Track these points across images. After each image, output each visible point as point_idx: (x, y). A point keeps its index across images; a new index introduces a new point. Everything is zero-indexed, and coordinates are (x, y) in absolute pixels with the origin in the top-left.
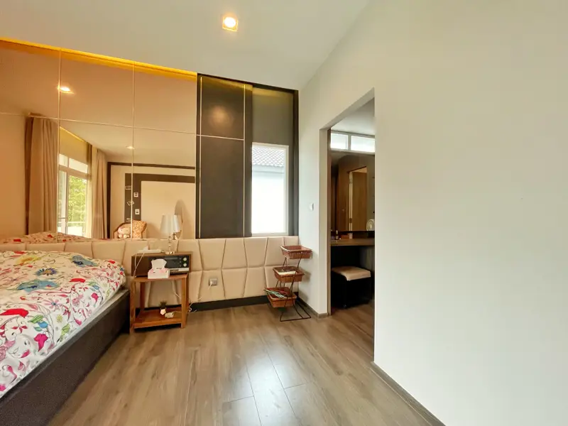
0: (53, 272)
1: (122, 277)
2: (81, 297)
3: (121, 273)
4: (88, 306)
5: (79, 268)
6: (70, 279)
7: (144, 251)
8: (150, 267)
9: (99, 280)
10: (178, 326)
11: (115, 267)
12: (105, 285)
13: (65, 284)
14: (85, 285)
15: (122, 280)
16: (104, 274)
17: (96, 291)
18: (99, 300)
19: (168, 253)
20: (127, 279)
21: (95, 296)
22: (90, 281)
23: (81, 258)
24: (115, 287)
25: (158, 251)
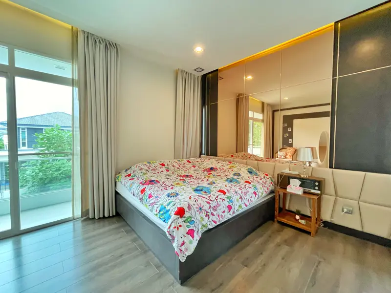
0: (240, 175)
1: (272, 185)
2: (248, 192)
3: (271, 183)
4: (251, 198)
5: (250, 175)
6: (245, 181)
7: (287, 171)
8: (289, 183)
9: (258, 184)
10: (309, 233)
11: (268, 178)
12: (261, 188)
13: (242, 182)
14: (251, 186)
15: (272, 187)
16: (261, 182)
17: (256, 191)
18: (257, 196)
19: (302, 176)
20: (275, 188)
21: (255, 193)
22: (253, 184)
23: (252, 170)
24: (267, 191)
25: (296, 173)
